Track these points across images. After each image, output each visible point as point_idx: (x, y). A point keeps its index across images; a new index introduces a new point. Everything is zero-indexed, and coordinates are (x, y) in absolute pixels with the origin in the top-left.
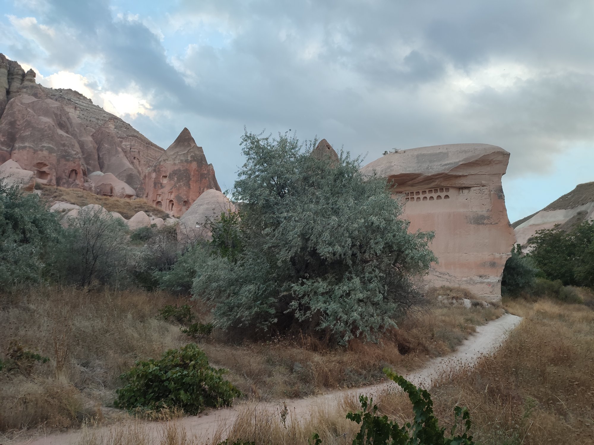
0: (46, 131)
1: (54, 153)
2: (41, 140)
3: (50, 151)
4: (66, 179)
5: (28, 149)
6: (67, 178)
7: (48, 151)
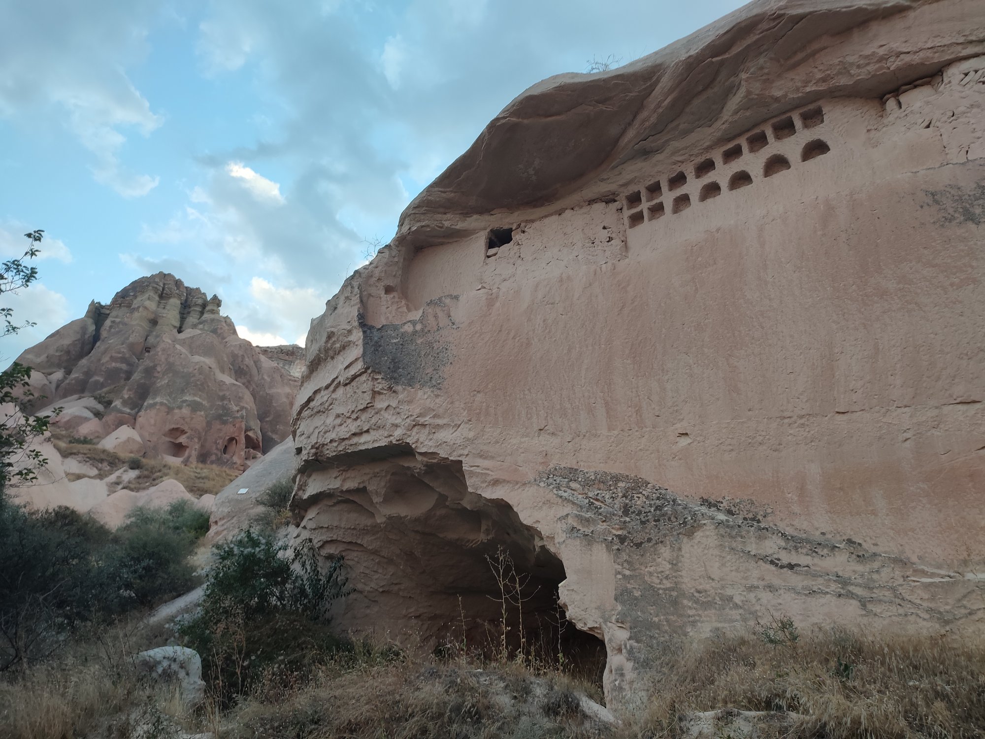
0: (194, 376)
1: (200, 411)
2: (183, 391)
3: (195, 407)
4: (216, 455)
5: (157, 407)
6: (219, 454)
7: (190, 408)
